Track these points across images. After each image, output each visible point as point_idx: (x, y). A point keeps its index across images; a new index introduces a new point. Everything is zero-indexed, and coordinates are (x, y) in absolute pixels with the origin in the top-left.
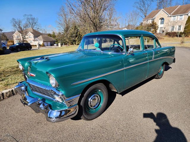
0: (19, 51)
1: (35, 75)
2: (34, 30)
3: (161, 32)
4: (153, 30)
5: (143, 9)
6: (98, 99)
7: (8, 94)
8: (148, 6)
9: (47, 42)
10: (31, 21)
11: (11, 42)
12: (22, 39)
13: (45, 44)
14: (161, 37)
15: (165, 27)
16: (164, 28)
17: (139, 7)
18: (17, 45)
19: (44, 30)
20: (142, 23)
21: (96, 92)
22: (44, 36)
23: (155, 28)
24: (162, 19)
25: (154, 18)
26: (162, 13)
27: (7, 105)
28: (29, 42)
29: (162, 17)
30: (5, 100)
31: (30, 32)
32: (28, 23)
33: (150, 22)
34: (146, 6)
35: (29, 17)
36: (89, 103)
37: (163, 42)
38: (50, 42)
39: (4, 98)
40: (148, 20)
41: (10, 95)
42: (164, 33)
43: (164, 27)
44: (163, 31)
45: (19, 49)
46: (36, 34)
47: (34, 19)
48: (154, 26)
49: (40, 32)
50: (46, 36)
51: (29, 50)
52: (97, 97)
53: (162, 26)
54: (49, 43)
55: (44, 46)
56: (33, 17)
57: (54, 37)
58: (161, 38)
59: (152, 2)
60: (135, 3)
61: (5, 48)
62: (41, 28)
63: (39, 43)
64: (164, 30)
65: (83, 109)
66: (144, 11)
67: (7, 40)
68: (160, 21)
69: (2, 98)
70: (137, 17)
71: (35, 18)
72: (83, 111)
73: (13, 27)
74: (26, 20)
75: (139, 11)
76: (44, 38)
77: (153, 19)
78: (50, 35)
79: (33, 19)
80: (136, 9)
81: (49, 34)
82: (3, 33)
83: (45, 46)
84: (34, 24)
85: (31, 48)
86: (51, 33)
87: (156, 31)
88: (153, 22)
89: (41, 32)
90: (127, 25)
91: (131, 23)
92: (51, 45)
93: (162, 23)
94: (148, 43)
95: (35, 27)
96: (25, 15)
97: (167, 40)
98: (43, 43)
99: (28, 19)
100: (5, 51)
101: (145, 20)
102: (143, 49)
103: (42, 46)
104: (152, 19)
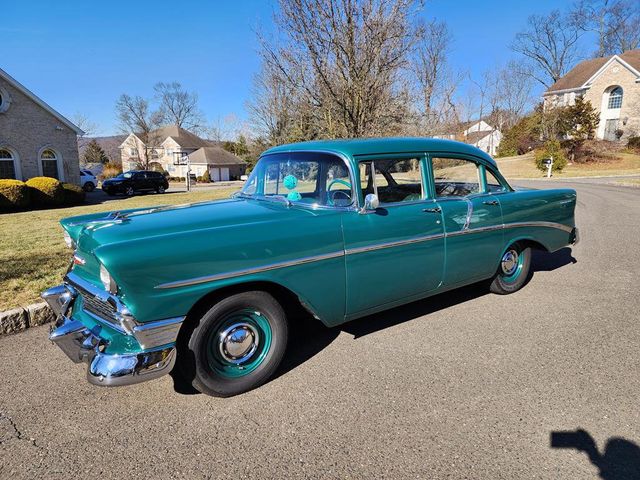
0: (130, 196)
1: (83, 262)
2: (182, 131)
3: (612, 137)
4: (578, 129)
5: (548, 55)
6: (254, 338)
7: (42, 314)
8: (567, 45)
9: (219, 167)
10: (175, 101)
11: (115, 166)
12: (143, 158)
13: (214, 173)
14: (608, 153)
15: (627, 119)
16: (621, 122)
17: (533, 50)
18: (128, 176)
19: (214, 130)
20: (541, 105)
21: (248, 316)
22: (210, 149)
23: (587, 122)
24: (615, 90)
25: (583, 87)
26: (614, 70)
27: (30, 343)
28: (166, 168)
29: (614, 83)
30: (29, 331)
31: (169, 139)
32: (167, 108)
33: (570, 99)
34: (560, 46)
35: (172, 91)
36: (221, 345)
37: (615, 171)
38: (228, 170)
39: (28, 327)
40: (563, 94)
41: (46, 318)
42: (624, 140)
43: (623, 117)
44: (619, 134)
45: (130, 191)
46: (189, 144)
47: (186, 96)
48: (581, 114)
49: (201, 137)
50: (218, 149)
51: (158, 193)
52: (250, 331)
53: (616, 113)
54: (226, 172)
55: (208, 179)
56: (182, 90)
57: (243, 151)
58: (610, 158)
59: (580, 32)
60: (519, 36)
61: (90, 185)
62: (206, 125)
63: (191, 173)
64: (621, 127)
65: (197, 360)
66: (551, 62)
67: (104, 161)
68: (607, 96)
69: (23, 326)
70: (527, 83)
71: (190, 94)
72: (198, 368)
73: (119, 122)
74: (161, 100)
75: (533, 62)
76: (210, 155)
77: (581, 91)
78: (229, 147)
79: (182, 97)
80: (520, 55)
81: (228, 144)
82: (94, 140)
83: (212, 181)
84: (183, 112)
85: (167, 187)
86: (234, 139)
87: (590, 132)
88: (579, 100)
89: (203, 136)
90: (488, 111)
91: (503, 106)
92: (232, 178)
93: (615, 104)
94: (555, 174)
95: (186, 120)
96: (160, 85)
97: (632, 166)
98: (208, 171)
99: (167, 97)
100: (88, 194)
101: (552, 95)
102: (430, 197)
103: (204, 181)
104: (576, 92)
